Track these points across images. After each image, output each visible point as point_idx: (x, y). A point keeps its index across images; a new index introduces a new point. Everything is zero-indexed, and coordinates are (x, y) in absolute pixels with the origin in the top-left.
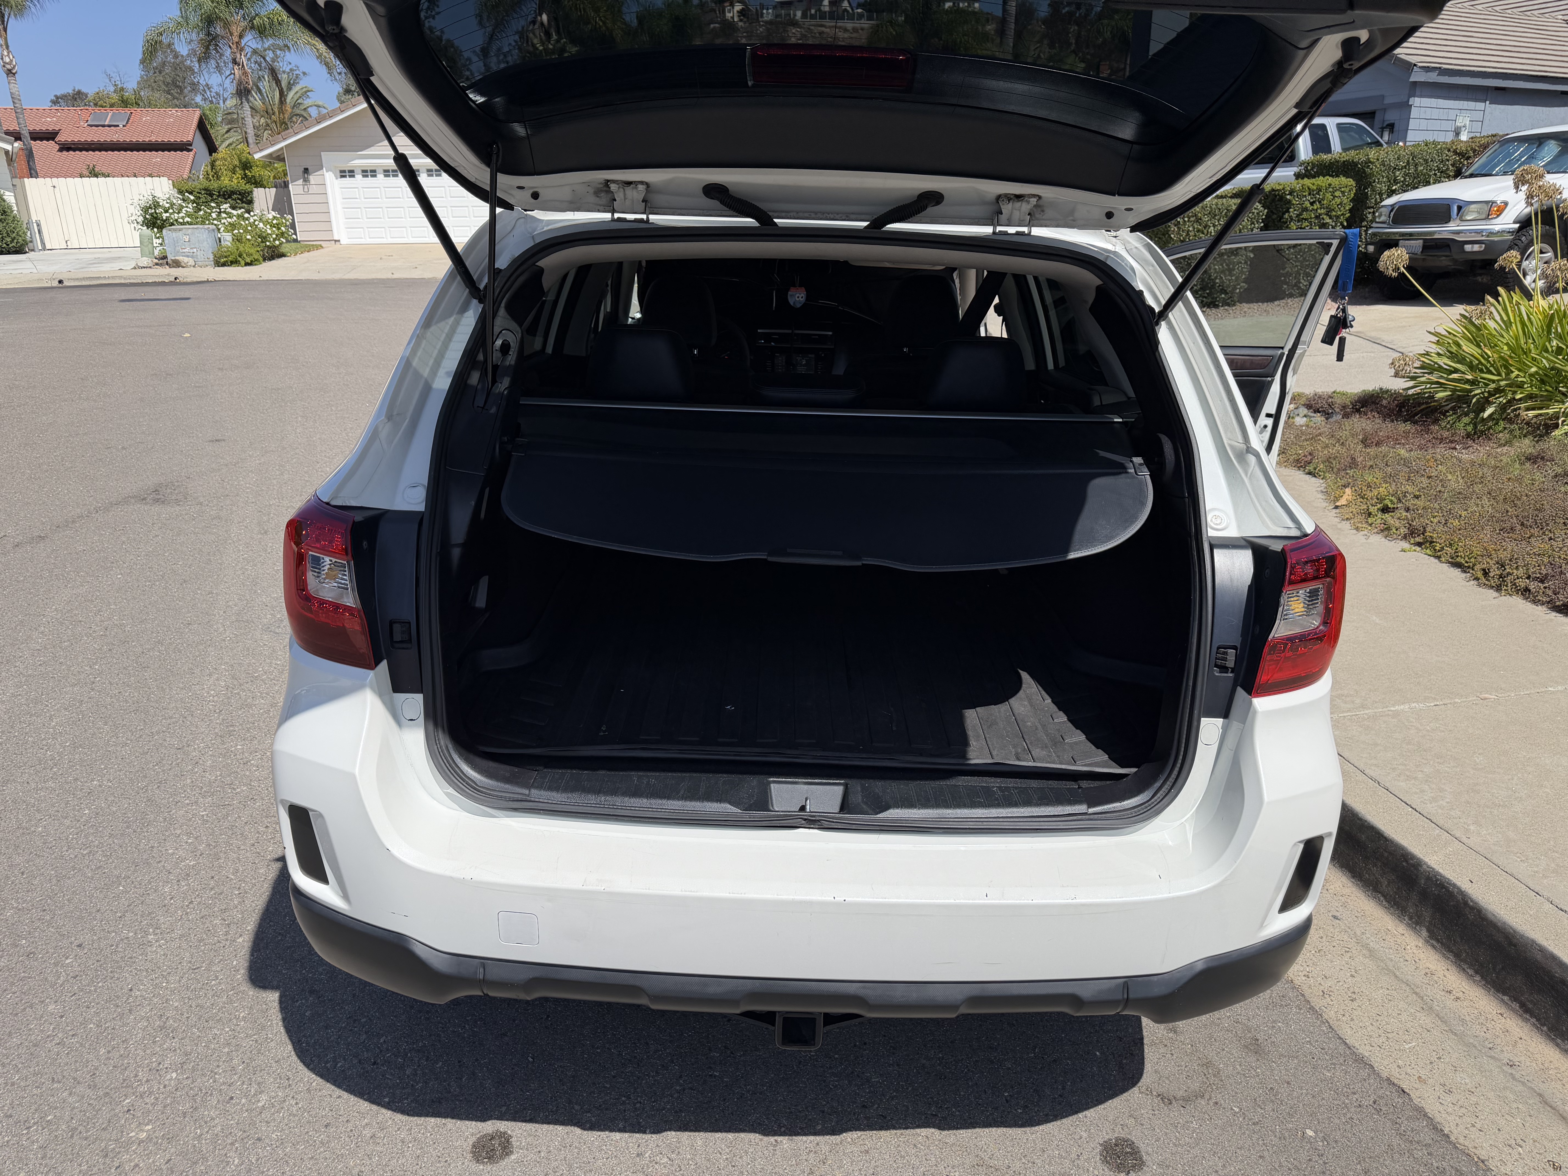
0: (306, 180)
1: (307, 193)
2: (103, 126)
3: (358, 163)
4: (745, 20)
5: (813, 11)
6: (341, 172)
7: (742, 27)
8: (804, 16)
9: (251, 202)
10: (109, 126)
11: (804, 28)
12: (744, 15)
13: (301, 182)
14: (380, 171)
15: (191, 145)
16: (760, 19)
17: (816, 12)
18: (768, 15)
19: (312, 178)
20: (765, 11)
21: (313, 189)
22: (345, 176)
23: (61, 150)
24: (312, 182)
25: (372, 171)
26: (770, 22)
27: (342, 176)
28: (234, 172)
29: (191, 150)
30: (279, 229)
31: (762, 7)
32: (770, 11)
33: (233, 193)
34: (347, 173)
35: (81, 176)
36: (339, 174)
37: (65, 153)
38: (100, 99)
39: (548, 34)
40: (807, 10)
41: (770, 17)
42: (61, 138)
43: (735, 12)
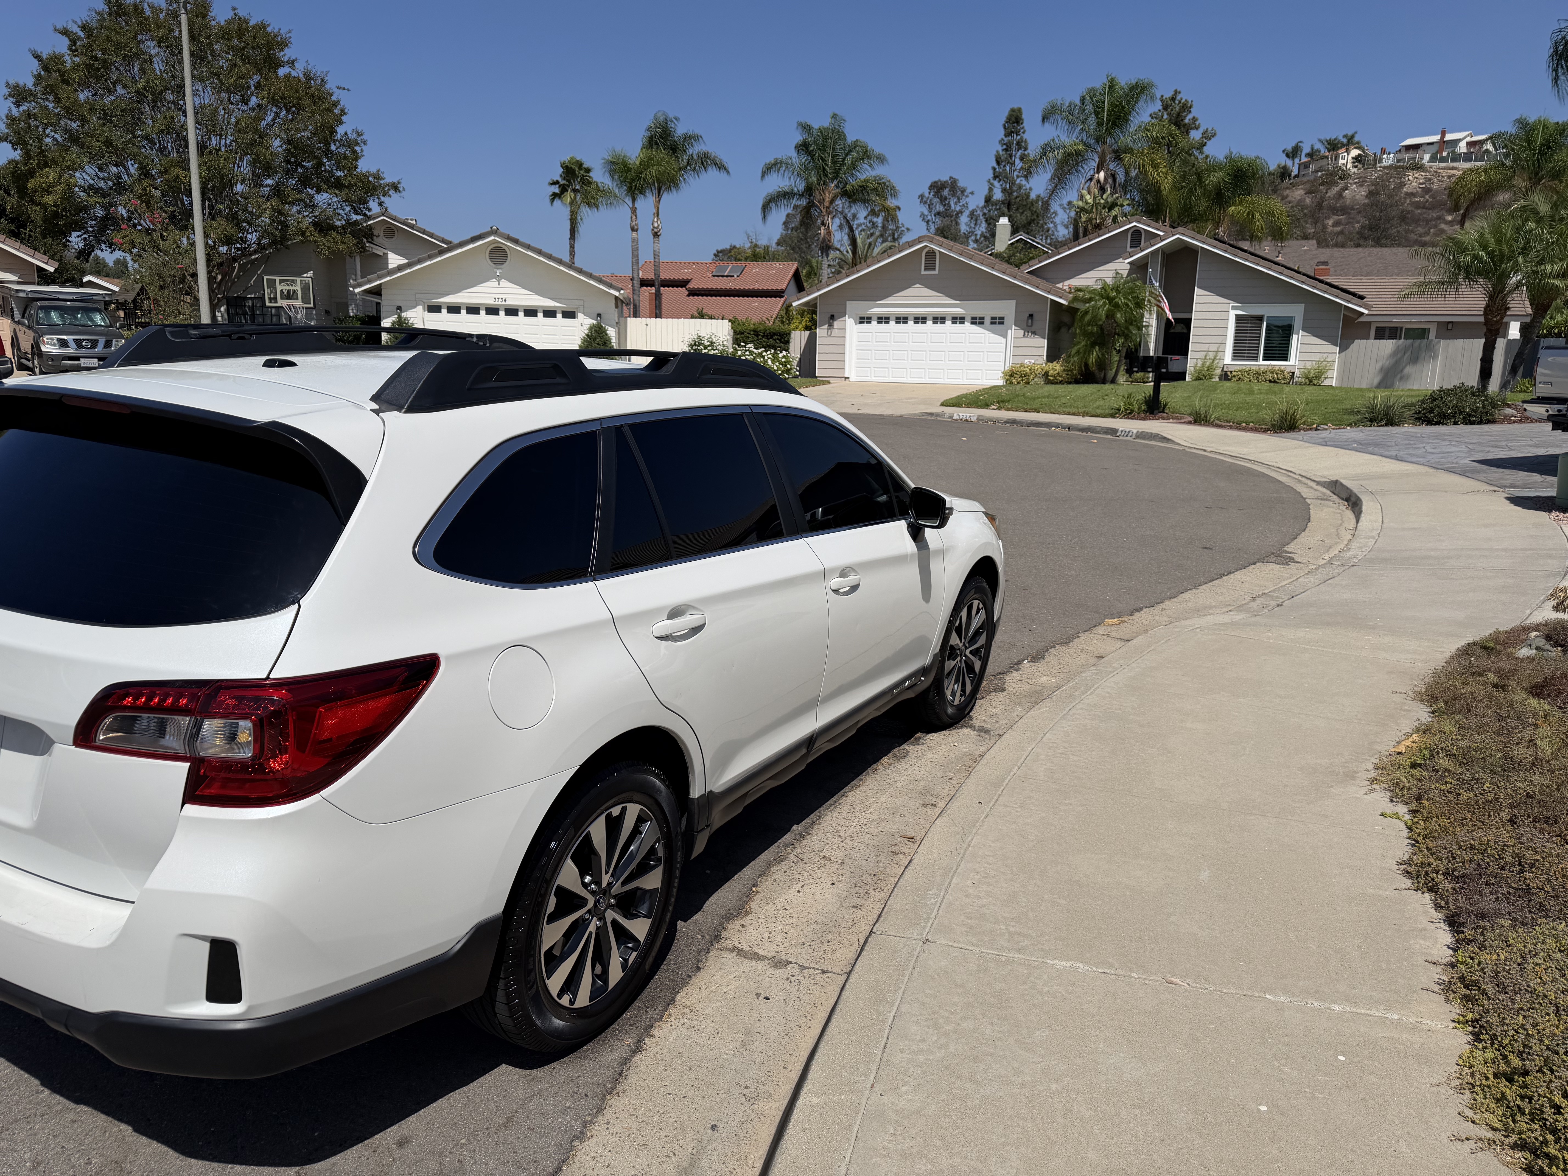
0: (831, 325)
1: (830, 336)
2: (723, 276)
3: (877, 311)
4: (1360, 166)
5: (1445, 154)
6: (861, 318)
7: (1354, 173)
8: (1433, 159)
9: (787, 342)
10: (727, 276)
11: (1429, 172)
12: (1359, 162)
13: (826, 326)
14: (893, 318)
15: (783, 292)
16: (1378, 165)
17: (1448, 154)
18: (1388, 160)
19: (836, 324)
20: (1385, 156)
21: (835, 332)
22: (863, 322)
23: (688, 295)
24: (835, 327)
25: (886, 318)
26: (1389, 167)
27: (861, 323)
28: (802, 315)
29: (782, 297)
30: (786, 366)
31: (1383, 152)
32: (1392, 155)
33: (775, 334)
34: (864, 320)
35: (693, 317)
36: (858, 320)
37: (691, 297)
38: (739, 254)
39: (1102, 189)
40: (1437, 152)
41: (1390, 162)
42: (691, 286)
43: (1350, 158)
